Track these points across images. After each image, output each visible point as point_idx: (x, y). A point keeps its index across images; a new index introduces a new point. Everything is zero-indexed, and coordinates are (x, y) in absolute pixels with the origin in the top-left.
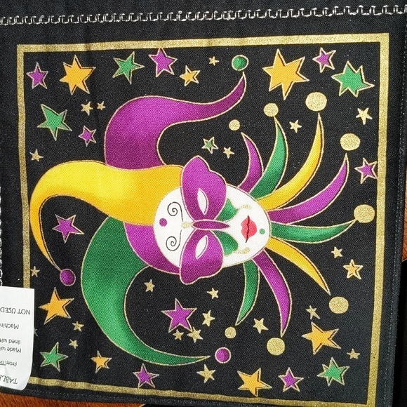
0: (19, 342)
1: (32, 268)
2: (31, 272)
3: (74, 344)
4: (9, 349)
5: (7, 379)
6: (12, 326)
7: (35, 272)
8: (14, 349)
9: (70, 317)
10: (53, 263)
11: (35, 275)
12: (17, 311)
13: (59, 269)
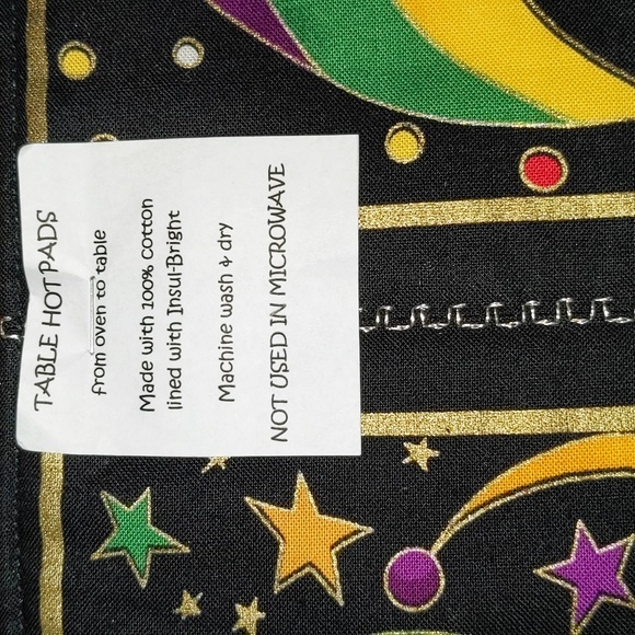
0: (175, 404)
1: (434, 442)
2: (416, 440)
3: (190, 606)
4: (147, 369)
5: (47, 368)
6: (228, 375)
7: (421, 455)
8: (149, 386)
9: (277, 589)
10: (456, 524)
11: (407, 453)
12: (280, 394)
13: (438, 545)
